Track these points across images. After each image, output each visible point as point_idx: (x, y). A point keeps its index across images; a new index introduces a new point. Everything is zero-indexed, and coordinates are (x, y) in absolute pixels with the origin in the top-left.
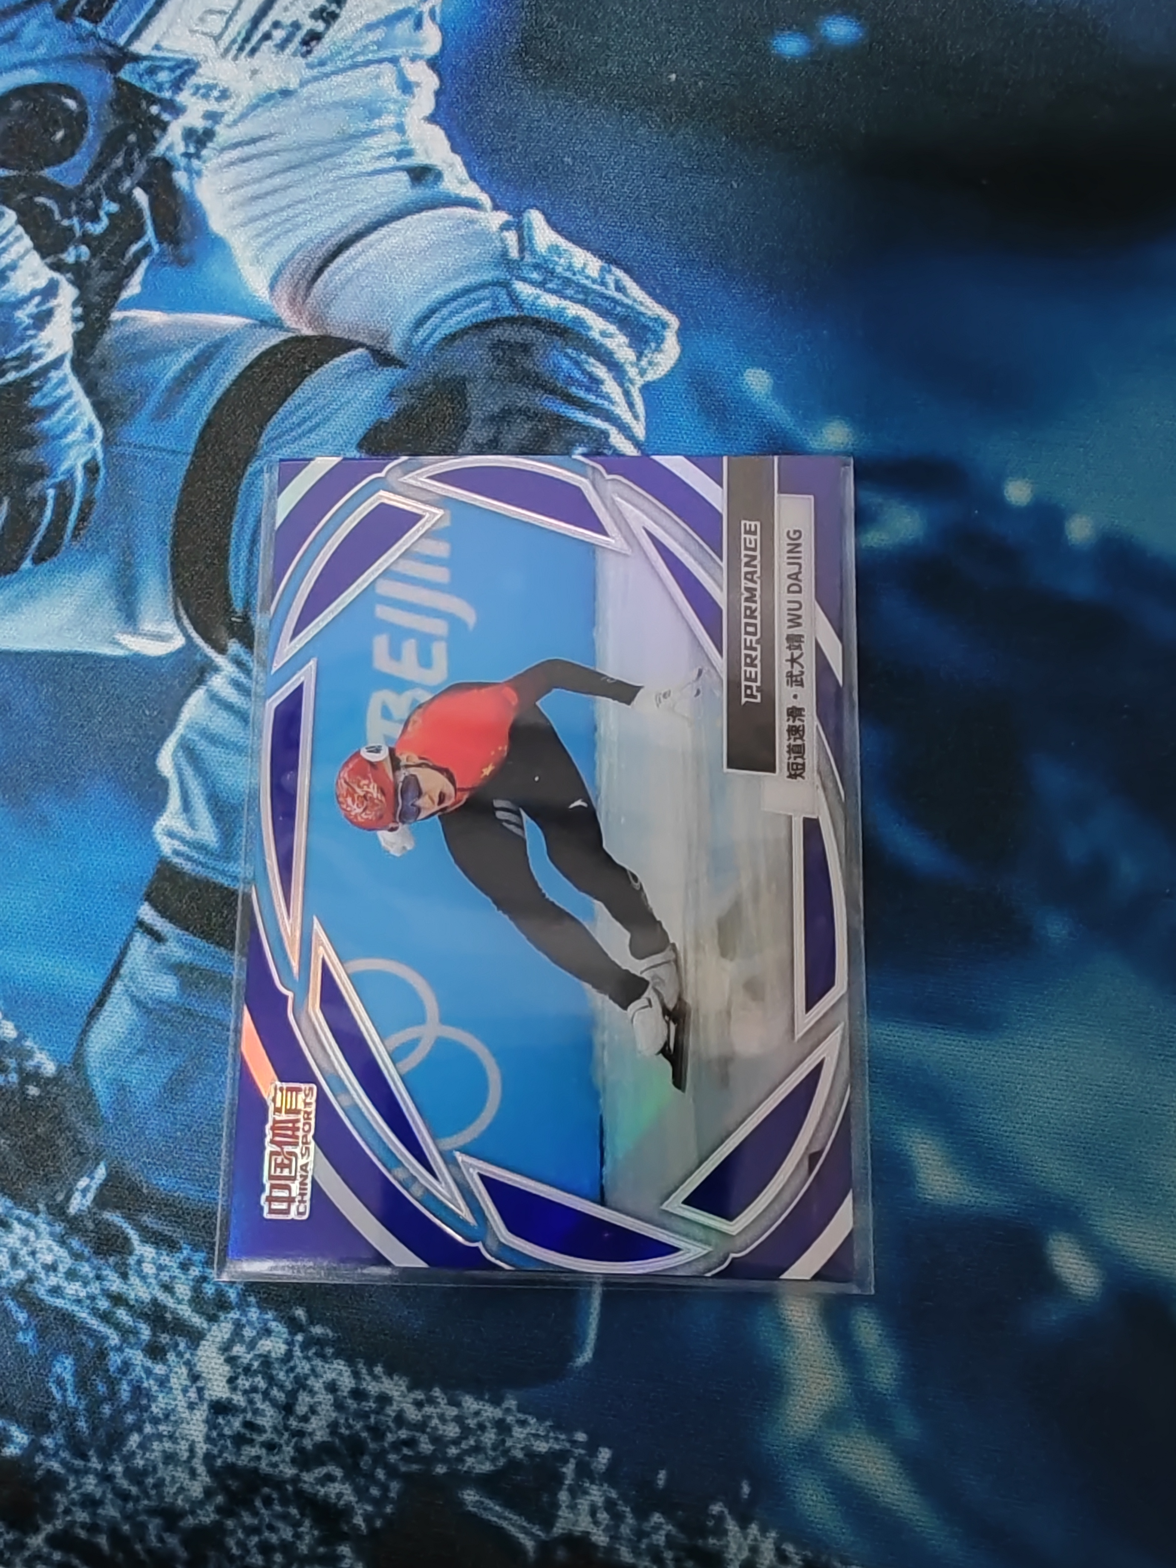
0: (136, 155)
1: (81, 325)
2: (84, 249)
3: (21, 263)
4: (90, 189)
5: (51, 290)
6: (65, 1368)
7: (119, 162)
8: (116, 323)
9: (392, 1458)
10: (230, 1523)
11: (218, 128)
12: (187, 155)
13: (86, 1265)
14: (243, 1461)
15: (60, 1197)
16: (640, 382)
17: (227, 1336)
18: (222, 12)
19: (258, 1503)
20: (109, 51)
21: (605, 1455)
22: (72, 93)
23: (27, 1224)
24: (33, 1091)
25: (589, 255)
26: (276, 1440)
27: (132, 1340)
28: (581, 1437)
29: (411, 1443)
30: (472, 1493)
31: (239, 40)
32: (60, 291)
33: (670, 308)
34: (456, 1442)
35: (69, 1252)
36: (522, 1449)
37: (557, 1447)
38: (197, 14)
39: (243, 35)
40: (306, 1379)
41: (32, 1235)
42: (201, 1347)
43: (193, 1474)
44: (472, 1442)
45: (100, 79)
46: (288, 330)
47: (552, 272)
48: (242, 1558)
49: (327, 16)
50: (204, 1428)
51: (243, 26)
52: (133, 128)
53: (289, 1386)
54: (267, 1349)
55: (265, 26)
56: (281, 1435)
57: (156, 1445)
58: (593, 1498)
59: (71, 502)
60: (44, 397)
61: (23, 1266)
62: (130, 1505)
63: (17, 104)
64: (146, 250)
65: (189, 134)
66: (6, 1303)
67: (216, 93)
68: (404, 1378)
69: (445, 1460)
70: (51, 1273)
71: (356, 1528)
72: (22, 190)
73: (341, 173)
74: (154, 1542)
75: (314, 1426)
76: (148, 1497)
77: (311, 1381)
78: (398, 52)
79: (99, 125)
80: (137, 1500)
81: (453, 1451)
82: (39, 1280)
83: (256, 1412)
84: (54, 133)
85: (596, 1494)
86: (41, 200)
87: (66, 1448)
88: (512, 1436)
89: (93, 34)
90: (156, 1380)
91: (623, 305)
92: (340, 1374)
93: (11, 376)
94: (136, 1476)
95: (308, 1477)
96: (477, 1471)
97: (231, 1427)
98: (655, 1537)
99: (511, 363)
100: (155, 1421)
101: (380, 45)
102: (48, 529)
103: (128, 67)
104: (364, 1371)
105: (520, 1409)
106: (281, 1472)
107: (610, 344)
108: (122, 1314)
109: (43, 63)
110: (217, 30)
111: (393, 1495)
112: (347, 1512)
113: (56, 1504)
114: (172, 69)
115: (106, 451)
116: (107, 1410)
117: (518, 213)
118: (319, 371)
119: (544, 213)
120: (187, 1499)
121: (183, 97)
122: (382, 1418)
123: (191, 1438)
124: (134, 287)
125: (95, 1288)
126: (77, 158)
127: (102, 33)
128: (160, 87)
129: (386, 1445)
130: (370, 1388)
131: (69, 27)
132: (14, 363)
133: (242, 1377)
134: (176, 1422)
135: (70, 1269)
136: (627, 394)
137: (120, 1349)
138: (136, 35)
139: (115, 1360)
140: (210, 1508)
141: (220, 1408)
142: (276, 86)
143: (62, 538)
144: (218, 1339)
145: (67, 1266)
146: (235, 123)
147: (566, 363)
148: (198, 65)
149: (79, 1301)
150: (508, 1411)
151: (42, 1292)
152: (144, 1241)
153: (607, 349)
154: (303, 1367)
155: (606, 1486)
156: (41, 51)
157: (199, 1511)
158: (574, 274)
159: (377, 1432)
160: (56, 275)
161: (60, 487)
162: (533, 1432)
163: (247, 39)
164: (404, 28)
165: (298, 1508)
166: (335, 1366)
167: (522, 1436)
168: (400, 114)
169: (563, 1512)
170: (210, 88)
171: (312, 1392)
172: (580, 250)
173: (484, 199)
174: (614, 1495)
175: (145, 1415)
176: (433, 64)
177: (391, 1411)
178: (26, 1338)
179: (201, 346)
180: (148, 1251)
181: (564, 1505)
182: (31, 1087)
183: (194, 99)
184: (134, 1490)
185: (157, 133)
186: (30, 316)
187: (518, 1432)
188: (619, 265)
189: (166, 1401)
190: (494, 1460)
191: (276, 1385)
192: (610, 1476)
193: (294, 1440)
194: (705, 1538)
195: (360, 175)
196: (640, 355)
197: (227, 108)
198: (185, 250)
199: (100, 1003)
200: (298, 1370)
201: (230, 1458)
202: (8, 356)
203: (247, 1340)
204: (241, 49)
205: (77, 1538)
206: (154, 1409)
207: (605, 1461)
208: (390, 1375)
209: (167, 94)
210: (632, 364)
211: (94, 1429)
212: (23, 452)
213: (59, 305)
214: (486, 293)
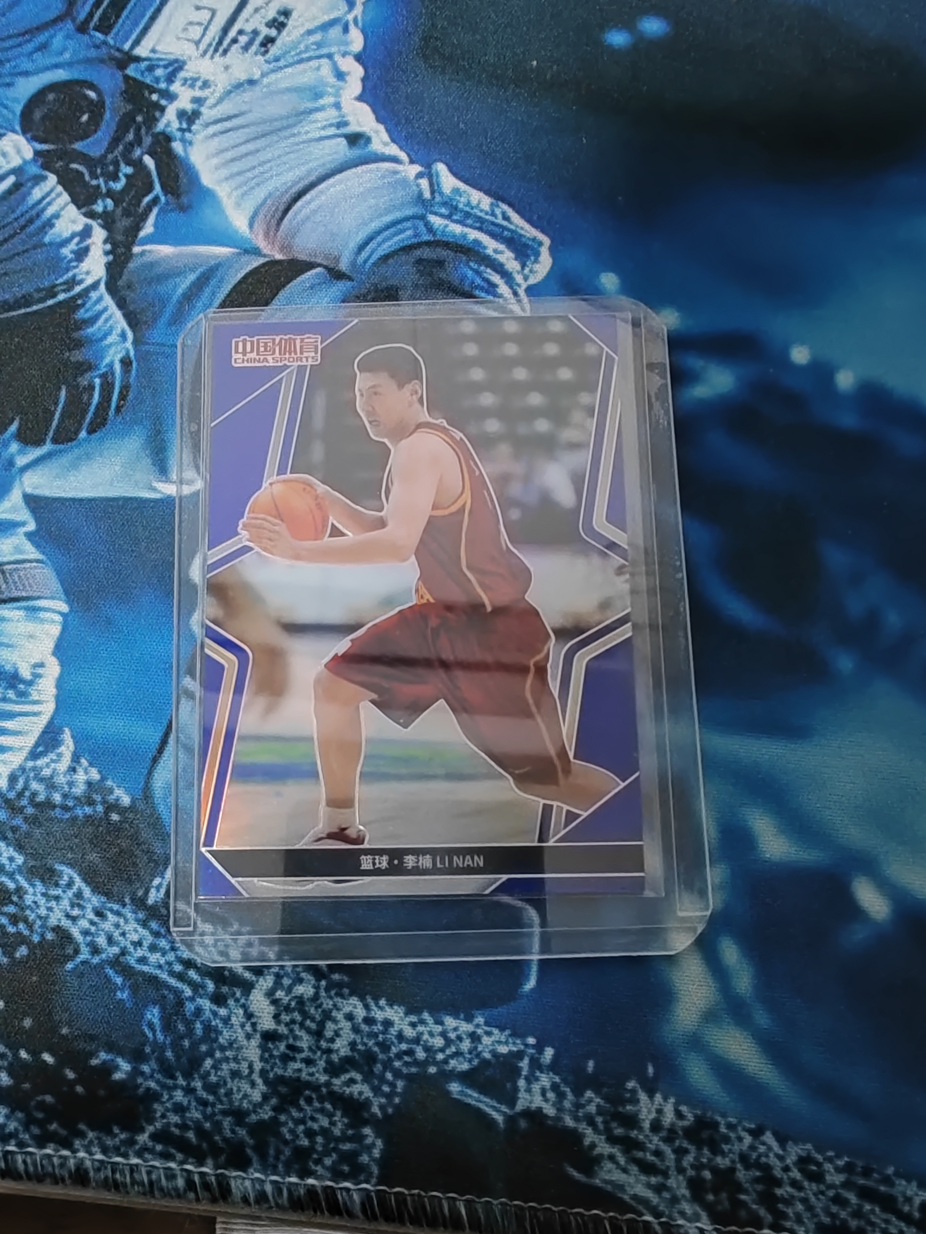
0: (143, 131)
1: (111, 257)
2: (109, 202)
3: (62, 213)
4: (110, 157)
5: (86, 232)
6: (154, 1015)
7: (130, 136)
8: (137, 255)
9: (397, 1064)
10: (283, 1118)
11: (203, 110)
12: (181, 130)
13: (163, 940)
14: (289, 1073)
15: (140, 893)
16: (524, 286)
17: (270, 985)
18: (199, 24)
19: (302, 1102)
20: (117, 54)
21: (549, 1053)
22: (92, 86)
23: (118, 914)
24: (115, 817)
25: (481, 194)
26: (312, 1057)
27: (201, 991)
28: (531, 1041)
29: (410, 1053)
30: (455, 1085)
31: (214, 44)
32: (93, 233)
33: (543, 231)
34: (442, 1050)
35: (150, 932)
36: (490, 1052)
37: (515, 1049)
38: (181, 26)
39: (217, 39)
40: (331, 1012)
41: (122, 921)
42: (252, 994)
43: (253, 1084)
44: (453, 1049)
45: (113, 75)
46: (265, 256)
47: (456, 208)
48: (293, 1141)
49: (278, 25)
50: (258, 1052)
51: (216, 34)
52: (140, 111)
53: (318, 1018)
54: (300, 992)
55: (232, 33)
56: (315, 1053)
57: (224, 1066)
58: (544, 1083)
59: (114, 388)
60: (87, 311)
61: (117, 944)
62: (209, 1110)
63: (51, 97)
64: (156, 200)
65: (182, 114)
66: (107, 971)
67: (199, 83)
68: (402, 1007)
69: (435, 1063)
70: (138, 948)
71: (374, 1115)
72: (60, 158)
73: (297, 139)
74: (228, 1133)
75: (339, 1045)
76: (221, 1103)
77: (334, 1013)
78: (333, 49)
79: (114, 110)
80: (213, 1105)
81: (440, 1056)
82: (130, 954)
83: (296, 1038)
84: (79, 117)
85: (545, 1080)
86: (74, 166)
87: (159, 1072)
88: (481, 1043)
89: (105, 43)
90: (221, 1019)
91: (509, 230)
92: (355, 1007)
93: (61, 297)
94: (211, 1088)
95: (336, 1081)
96: (459, 1069)
97: (278, 1049)
98: (588, 1107)
99: (431, 274)
100: (223, 1049)
101: (319, 45)
102: (97, 408)
103: (132, 66)
104: (372, 1004)
105: (487, 1024)
106: (317, 1079)
107: (501, 258)
108: (192, 974)
109: (69, 65)
110: (197, 38)
111: (399, 1090)
112: (367, 1104)
113: (155, 1111)
114: (165, 67)
115: (136, 351)
116: (186, 1043)
117: (428, 166)
118: (290, 285)
119: (447, 165)
120: (250, 1102)
121: (175, 87)
122: (389, 1036)
123: (250, 1059)
124: (148, 228)
125: (171, 957)
126: (99, 133)
127: (112, 42)
128: (157, 80)
129: (392, 1055)
130: (377, 1016)
131: (86, 38)
132: (62, 288)
133: (284, 1013)
134: (238, 1048)
135: (151, 944)
136: (515, 294)
137: (192, 999)
138: (137, 42)
139: (190, 1007)
140: (267, 1108)
141: (269, 1037)
142: (243, 77)
143: (107, 414)
144: (265, 987)
145: (149, 942)
146: (215, 105)
147: (470, 273)
148: (184, 63)
149: (160, 967)
150: (478, 1026)
151: (132, 962)
152: (204, 921)
153: (499, 262)
154: (328, 1004)
155: (551, 1074)
156: (67, 56)
157: (259, 1110)
158: (472, 209)
159: (385, 1047)
160: (89, 221)
161: (103, 376)
162: (497, 1039)
163: (220, 43)
164: (335, 32)
165: (332, 1104)
166: (351, 1001)
167: (489, 1043)
168: (337, 95)
169: (522, 1094)
170: (195, 80)
171: (335, 1021)
172: (475, 191)
173: (403, 156)
174: (557, 1079)
175: (215, 1045)
176: (358, 58)
177: (393, 1031)
178: (123, 995)
179: (201, 270)
180: (208, 927)
181: (522, 1090)
182: (113, 814)
183: (183, 88)
184: (211, 1098)
185: (157, 114)
186: (72, 252)
187: (486, 1040)
188: (503, 201)
189: (229, 1033)
190: (470, 1061)
191: (309, 1017)
192: (554, 1067)
193: (324, 1056)
194: (624, 1106)
195: (311, 141)
196: (523, 266)
197: (209, 95)
198: (184, 200)
199: (160, 751)
200: (325, 1006)
201: (280, 1072)
202: (58, 282)
203: (286, 986)
204: (216, 50)
205: (172, 1134)
206: (221, 1040)
207: (550, 1057)
208: (391, 1006)
209: (163, 86)
210: (518, 273)
211: (178, 1057)
212: (74, 352)
213: (93, 243)
214: (409, 224)
